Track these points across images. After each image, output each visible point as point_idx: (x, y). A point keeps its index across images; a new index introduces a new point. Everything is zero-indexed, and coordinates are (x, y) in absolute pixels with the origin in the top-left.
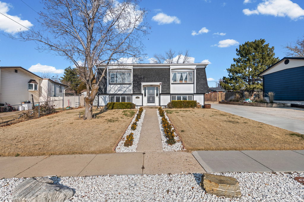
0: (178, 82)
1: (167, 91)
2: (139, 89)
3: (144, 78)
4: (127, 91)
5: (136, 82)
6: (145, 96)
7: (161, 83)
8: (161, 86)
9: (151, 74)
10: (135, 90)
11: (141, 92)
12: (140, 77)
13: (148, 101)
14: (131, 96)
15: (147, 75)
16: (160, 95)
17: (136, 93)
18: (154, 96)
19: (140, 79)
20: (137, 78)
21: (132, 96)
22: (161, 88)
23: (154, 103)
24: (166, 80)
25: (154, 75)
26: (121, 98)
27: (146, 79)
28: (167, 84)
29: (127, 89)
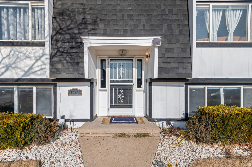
0: (213, 38)
1: (181, 70)
2: (78, 63)
3: (94, 22)
4: (37, 69)
5: (67, 37)
6: (103, 85)
7: (159, 37)
8: (156, 50)
9: (121, 10)
10: (59, 66)
11: (83, 74)
12: (81, 17)
13: (111, 103)
14: (52, 87)
15: (104, 12)
16: (151, 85)
17: (64, 76)
18: (131, 86)
19: (81, 24)
20: (68, 23)
21: (55, 86)
22: (159, 58)
23: (131, 107)
24: (176, 31)
25: (131, 13)
26: (16, 94)
27: (101, 26)
28: (178, 45)
29: (37, 60)
